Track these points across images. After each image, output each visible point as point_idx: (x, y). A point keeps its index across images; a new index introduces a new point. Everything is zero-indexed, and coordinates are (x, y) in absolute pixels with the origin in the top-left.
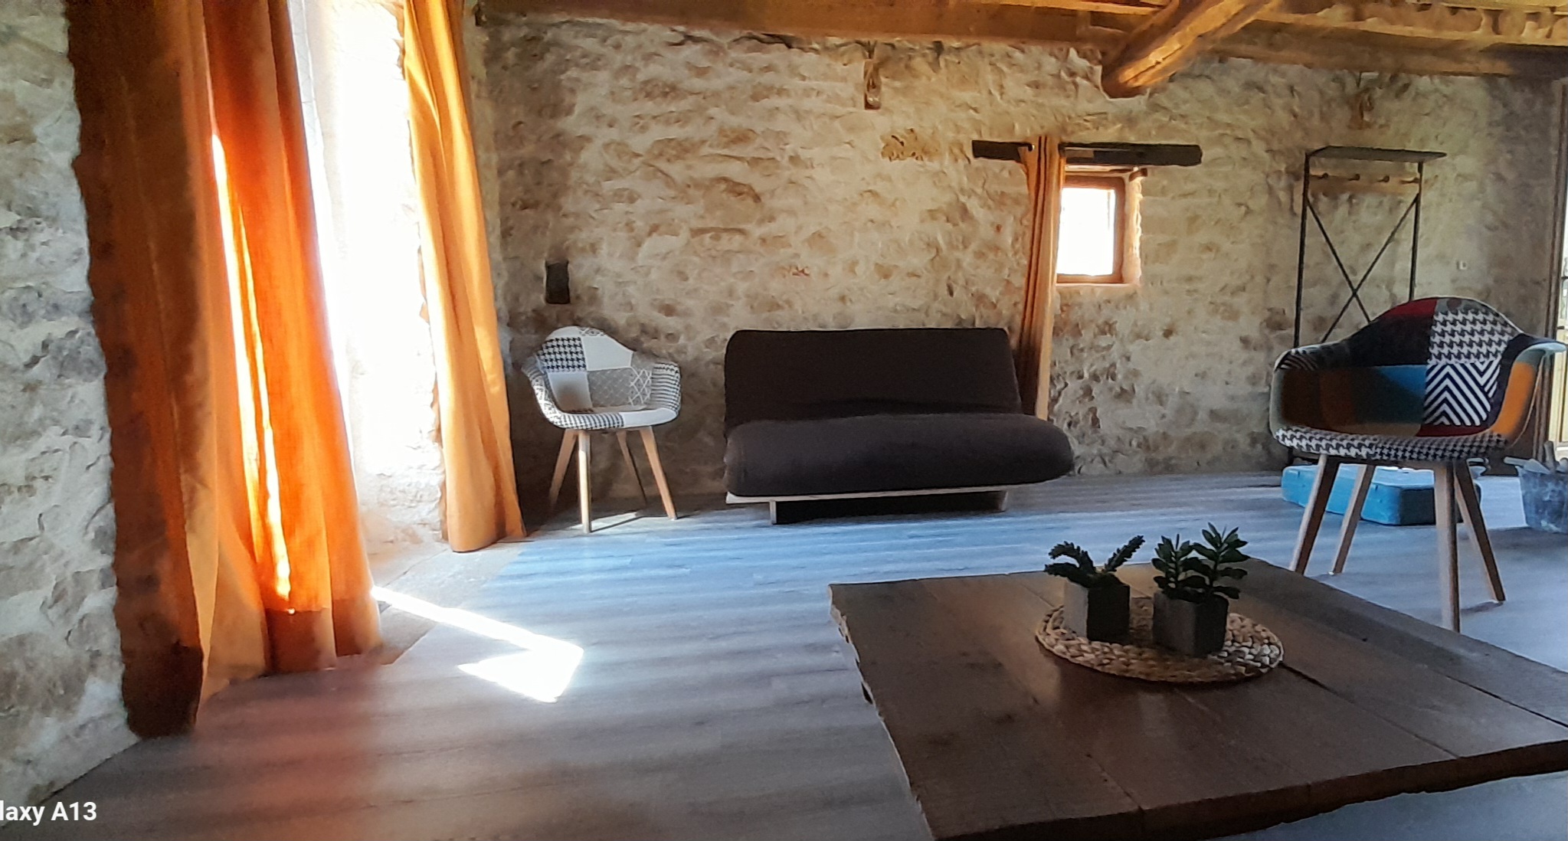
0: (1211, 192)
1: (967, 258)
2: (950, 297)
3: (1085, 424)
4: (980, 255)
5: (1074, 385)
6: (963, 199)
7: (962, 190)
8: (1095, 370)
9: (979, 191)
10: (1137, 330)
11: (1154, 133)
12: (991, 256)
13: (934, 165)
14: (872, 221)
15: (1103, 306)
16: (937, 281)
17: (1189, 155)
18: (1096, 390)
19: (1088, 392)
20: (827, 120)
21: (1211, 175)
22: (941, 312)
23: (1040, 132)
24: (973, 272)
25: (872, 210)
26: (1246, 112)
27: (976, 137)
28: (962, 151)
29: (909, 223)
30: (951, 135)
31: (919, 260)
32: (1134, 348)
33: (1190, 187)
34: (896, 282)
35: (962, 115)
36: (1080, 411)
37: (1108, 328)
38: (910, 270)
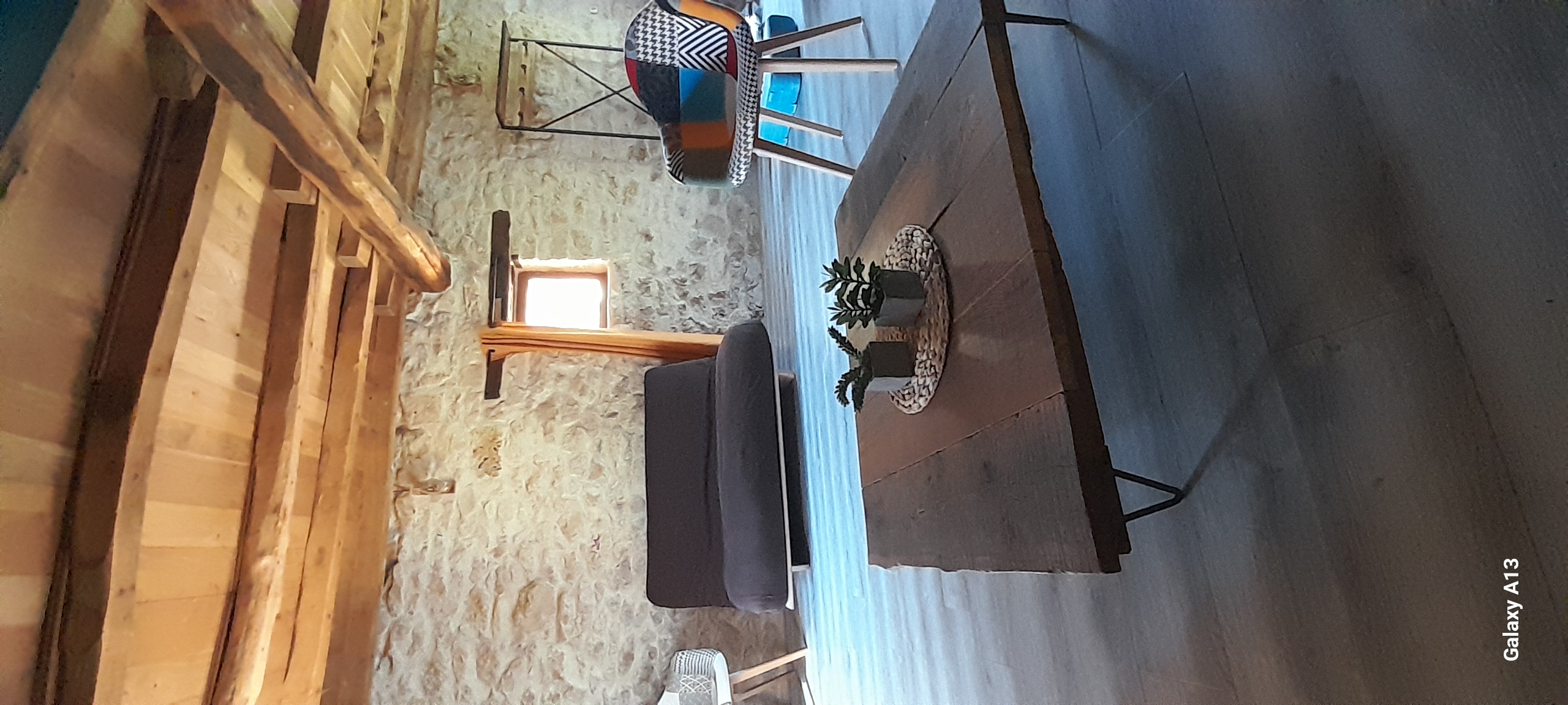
0: (531, 203)
1: (586, 401)
2: (618, 416)
3: (722, 304)
4: (582, 392)
5: (690, 312)
6: (535, 406)
7: (528, 407)
8: (678, 294)
9: (528, 392)
10: (646, 262)
11: (480, 249)
12: (584, 381)
13: (505, 431)
14: (553, 483)
15: (625, 290)
16: (605, 426)
17: (501, 222)
18: (693, 294)
19: (696, 301)
20: (462, 526)
21: (518, 204)
22: (630, 422)
23: (478, 344)
24: (597, 396)
25: (544, 482)
26: (465, 176)
27: (482, 396)
28: (492, 409)
29: (556, 452)
30: (479, 418)
31: (587, 443)
32: (660, 265)
33: (528, 221)
34: (605, 461)
35: (461, 409)
36: (711, 308)
37: (644, 285)
38: (595, 448)
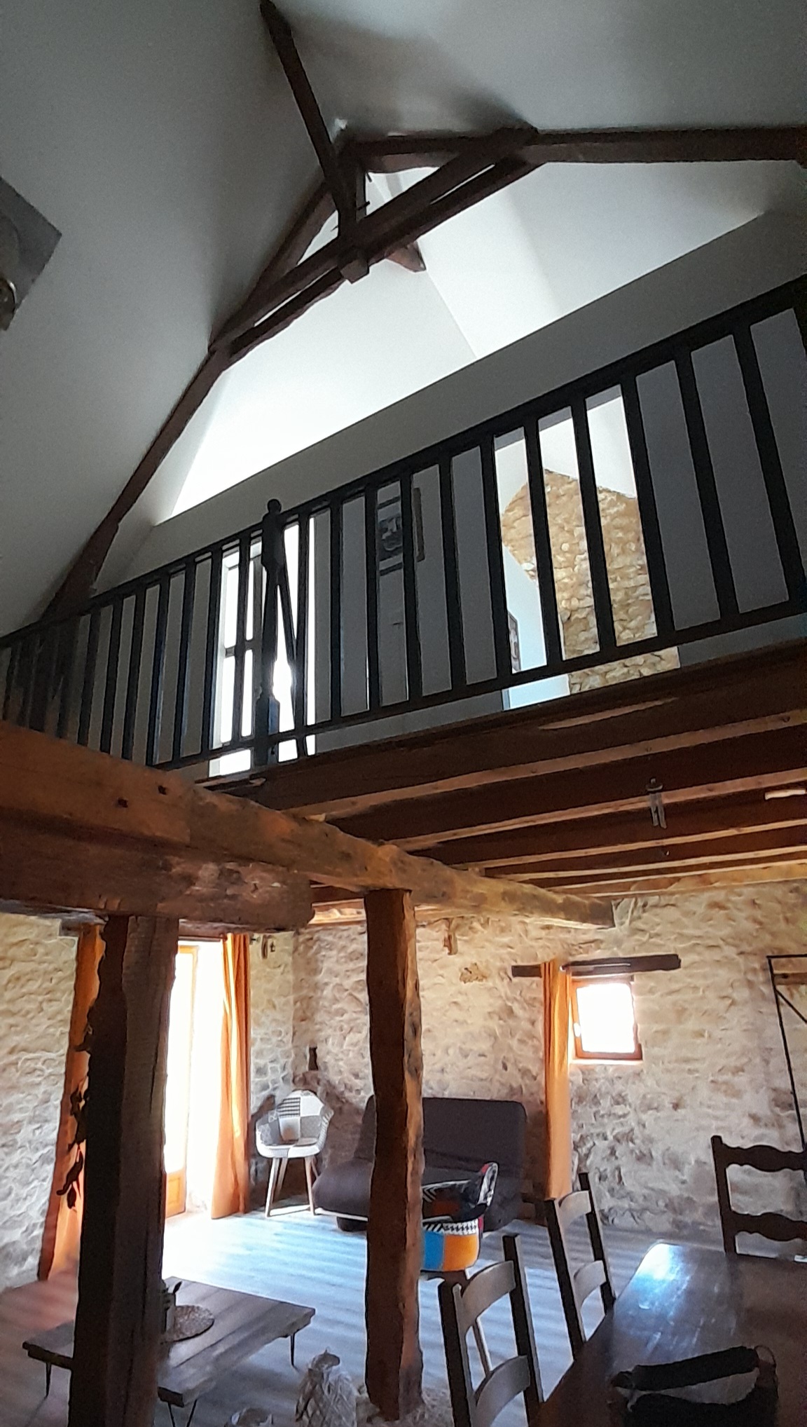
1: (514, 1043)
2: (504, 1071)
3: (612, 1181)
4: (521, 1041)
5: (601, 1144)
6: (509, 1004)
7: (508, 999)
8: (618, 1133)
9: (518, 998)
10: (647, 1102)
11: (637, 948)
12: (530, 1042)
13: (490, 984)
14: (456, 1021)
15: (615, 1081)
16: (496, 1060)
17: (670, 962)
18: (620, 1150)
19: (613, 1152)
20: (430, 963)
21: (690, 976)
22: (500, 1081)
23: (547, 960)
24: (519, 1053)
25: (455, 1013)
26: (711, 926)
27: (514, 964)
28: (506, 973)
29: (477, 1022)
30: (498, 964)
31: (485, 1046)
32: (647, 1117)
33: (675, 986)
34: (471, 1060)
35: (504, 951)
36: (608, 1167)
37: (620, 1100)
38: (481, 1052)
